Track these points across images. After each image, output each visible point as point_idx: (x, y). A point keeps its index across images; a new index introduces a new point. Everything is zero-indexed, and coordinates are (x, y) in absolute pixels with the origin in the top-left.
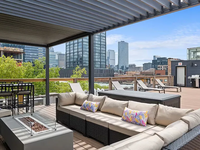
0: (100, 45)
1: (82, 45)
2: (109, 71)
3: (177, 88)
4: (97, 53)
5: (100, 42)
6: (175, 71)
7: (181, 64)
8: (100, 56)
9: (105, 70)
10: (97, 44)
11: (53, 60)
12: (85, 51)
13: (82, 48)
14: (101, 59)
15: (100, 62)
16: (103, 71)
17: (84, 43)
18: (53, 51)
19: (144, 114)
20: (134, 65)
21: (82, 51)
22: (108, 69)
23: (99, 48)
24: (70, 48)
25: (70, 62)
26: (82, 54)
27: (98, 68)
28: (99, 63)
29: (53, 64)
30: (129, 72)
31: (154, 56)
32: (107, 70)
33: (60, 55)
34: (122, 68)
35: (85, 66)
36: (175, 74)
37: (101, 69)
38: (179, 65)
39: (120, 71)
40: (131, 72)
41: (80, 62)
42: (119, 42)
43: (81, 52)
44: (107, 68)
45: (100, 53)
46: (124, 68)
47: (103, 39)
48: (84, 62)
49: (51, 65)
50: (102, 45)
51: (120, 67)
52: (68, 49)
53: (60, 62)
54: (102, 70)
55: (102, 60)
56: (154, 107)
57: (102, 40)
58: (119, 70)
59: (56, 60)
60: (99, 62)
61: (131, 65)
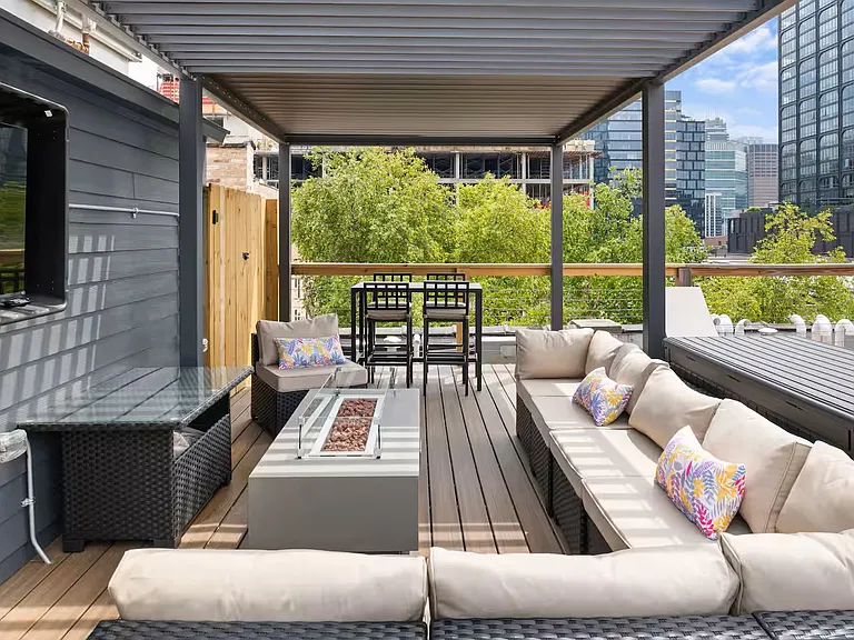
11: (724, 175)
18: (725, 137)
19: (714, 475)
24: (798, 115)
25: (799, 182)
29: (725, 193)
33: (755, 150)
49: (715, 194)
52: (790, 123)
53: (757, 181)
56: (780, 454)
59: (739, 174)
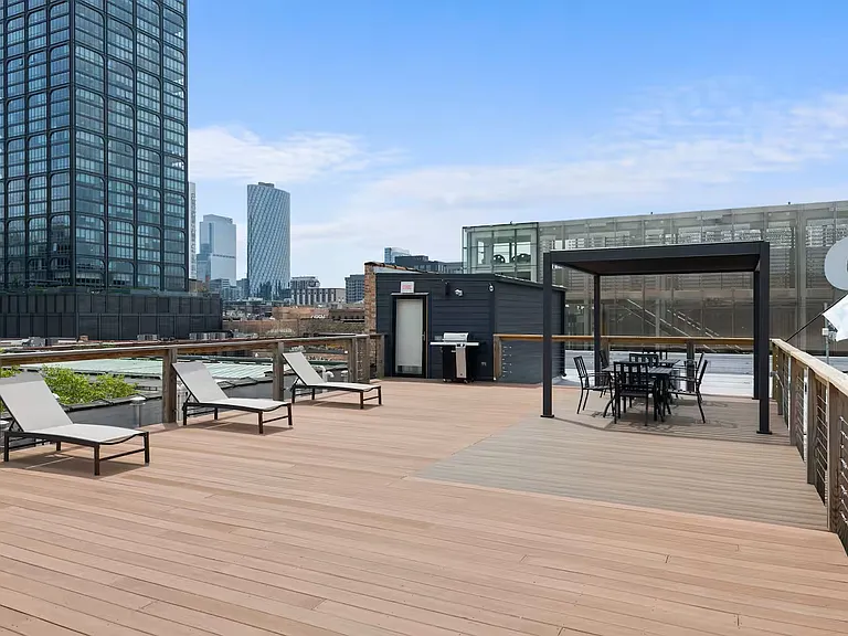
0: (162, 190)
1: (73, 184)
2: (201, 304)
3: (361, 391)
4: (145, 224)
5: (162, 178)
6: (389, 317)
7: (409, 287)
8: (162, 240)
9: (180, 298)
10: (145, 186)
12: (86, 214)
13: (72, 198)
14: (162, 252)
15: (162, 265)
16: (172, 302)
17: (80, 178)
20: (313, 282)
21: (72, 213)
22: (195, 295)
23: (156, 206)
24: (10, 195)
25: (7, 261)
26: (73, 227)
27: (148, 293)
28: (156, 269)
30: (285, 310)
31: (388, 251)
32: (191, 298)
34: (265, 290)
35: (83, 280)
36: (388, 328)
37: (167, 293)
38: (404, 291)
39: (255, 304)
40: (295, 310)
41: (60, 261)
42: (250, 188)
43: (67, 219)
44: (194, 293)
45: (162, 228)
46: (273, 292)
47: (174, 168)
48: (80, 261)
50: (171, 192)
51: (255, 287)
54: (168, 299)
55: (168, 258)
57: (169, 172)
58: (250, 299)
60: (156, 263)
61: (299, 280)
